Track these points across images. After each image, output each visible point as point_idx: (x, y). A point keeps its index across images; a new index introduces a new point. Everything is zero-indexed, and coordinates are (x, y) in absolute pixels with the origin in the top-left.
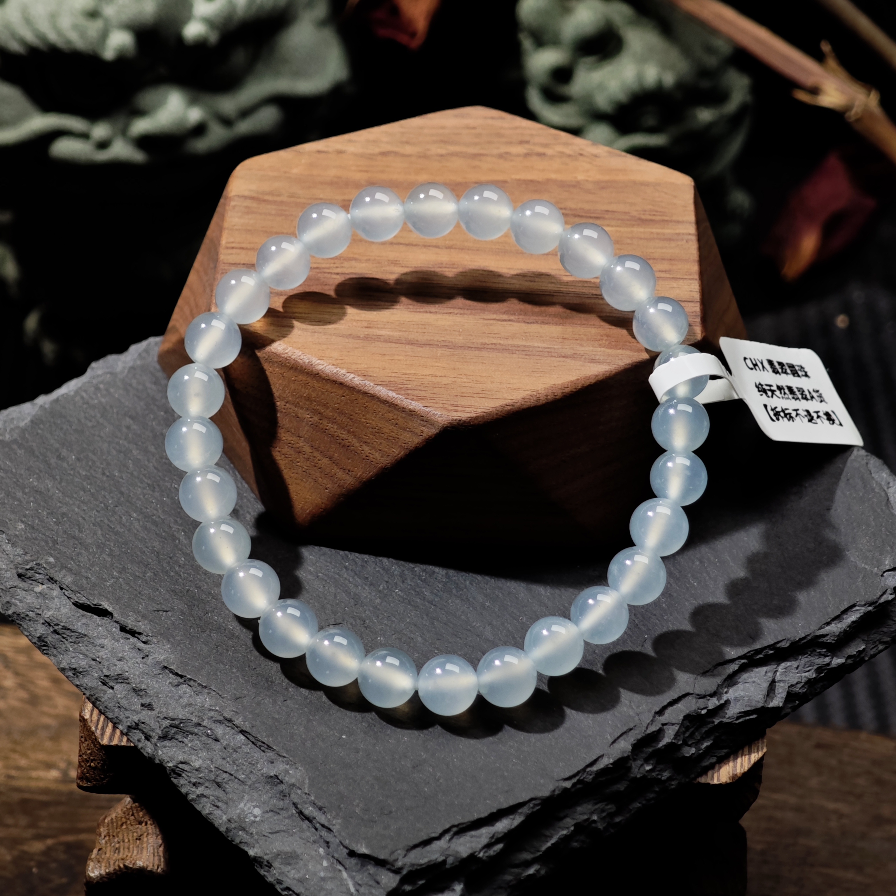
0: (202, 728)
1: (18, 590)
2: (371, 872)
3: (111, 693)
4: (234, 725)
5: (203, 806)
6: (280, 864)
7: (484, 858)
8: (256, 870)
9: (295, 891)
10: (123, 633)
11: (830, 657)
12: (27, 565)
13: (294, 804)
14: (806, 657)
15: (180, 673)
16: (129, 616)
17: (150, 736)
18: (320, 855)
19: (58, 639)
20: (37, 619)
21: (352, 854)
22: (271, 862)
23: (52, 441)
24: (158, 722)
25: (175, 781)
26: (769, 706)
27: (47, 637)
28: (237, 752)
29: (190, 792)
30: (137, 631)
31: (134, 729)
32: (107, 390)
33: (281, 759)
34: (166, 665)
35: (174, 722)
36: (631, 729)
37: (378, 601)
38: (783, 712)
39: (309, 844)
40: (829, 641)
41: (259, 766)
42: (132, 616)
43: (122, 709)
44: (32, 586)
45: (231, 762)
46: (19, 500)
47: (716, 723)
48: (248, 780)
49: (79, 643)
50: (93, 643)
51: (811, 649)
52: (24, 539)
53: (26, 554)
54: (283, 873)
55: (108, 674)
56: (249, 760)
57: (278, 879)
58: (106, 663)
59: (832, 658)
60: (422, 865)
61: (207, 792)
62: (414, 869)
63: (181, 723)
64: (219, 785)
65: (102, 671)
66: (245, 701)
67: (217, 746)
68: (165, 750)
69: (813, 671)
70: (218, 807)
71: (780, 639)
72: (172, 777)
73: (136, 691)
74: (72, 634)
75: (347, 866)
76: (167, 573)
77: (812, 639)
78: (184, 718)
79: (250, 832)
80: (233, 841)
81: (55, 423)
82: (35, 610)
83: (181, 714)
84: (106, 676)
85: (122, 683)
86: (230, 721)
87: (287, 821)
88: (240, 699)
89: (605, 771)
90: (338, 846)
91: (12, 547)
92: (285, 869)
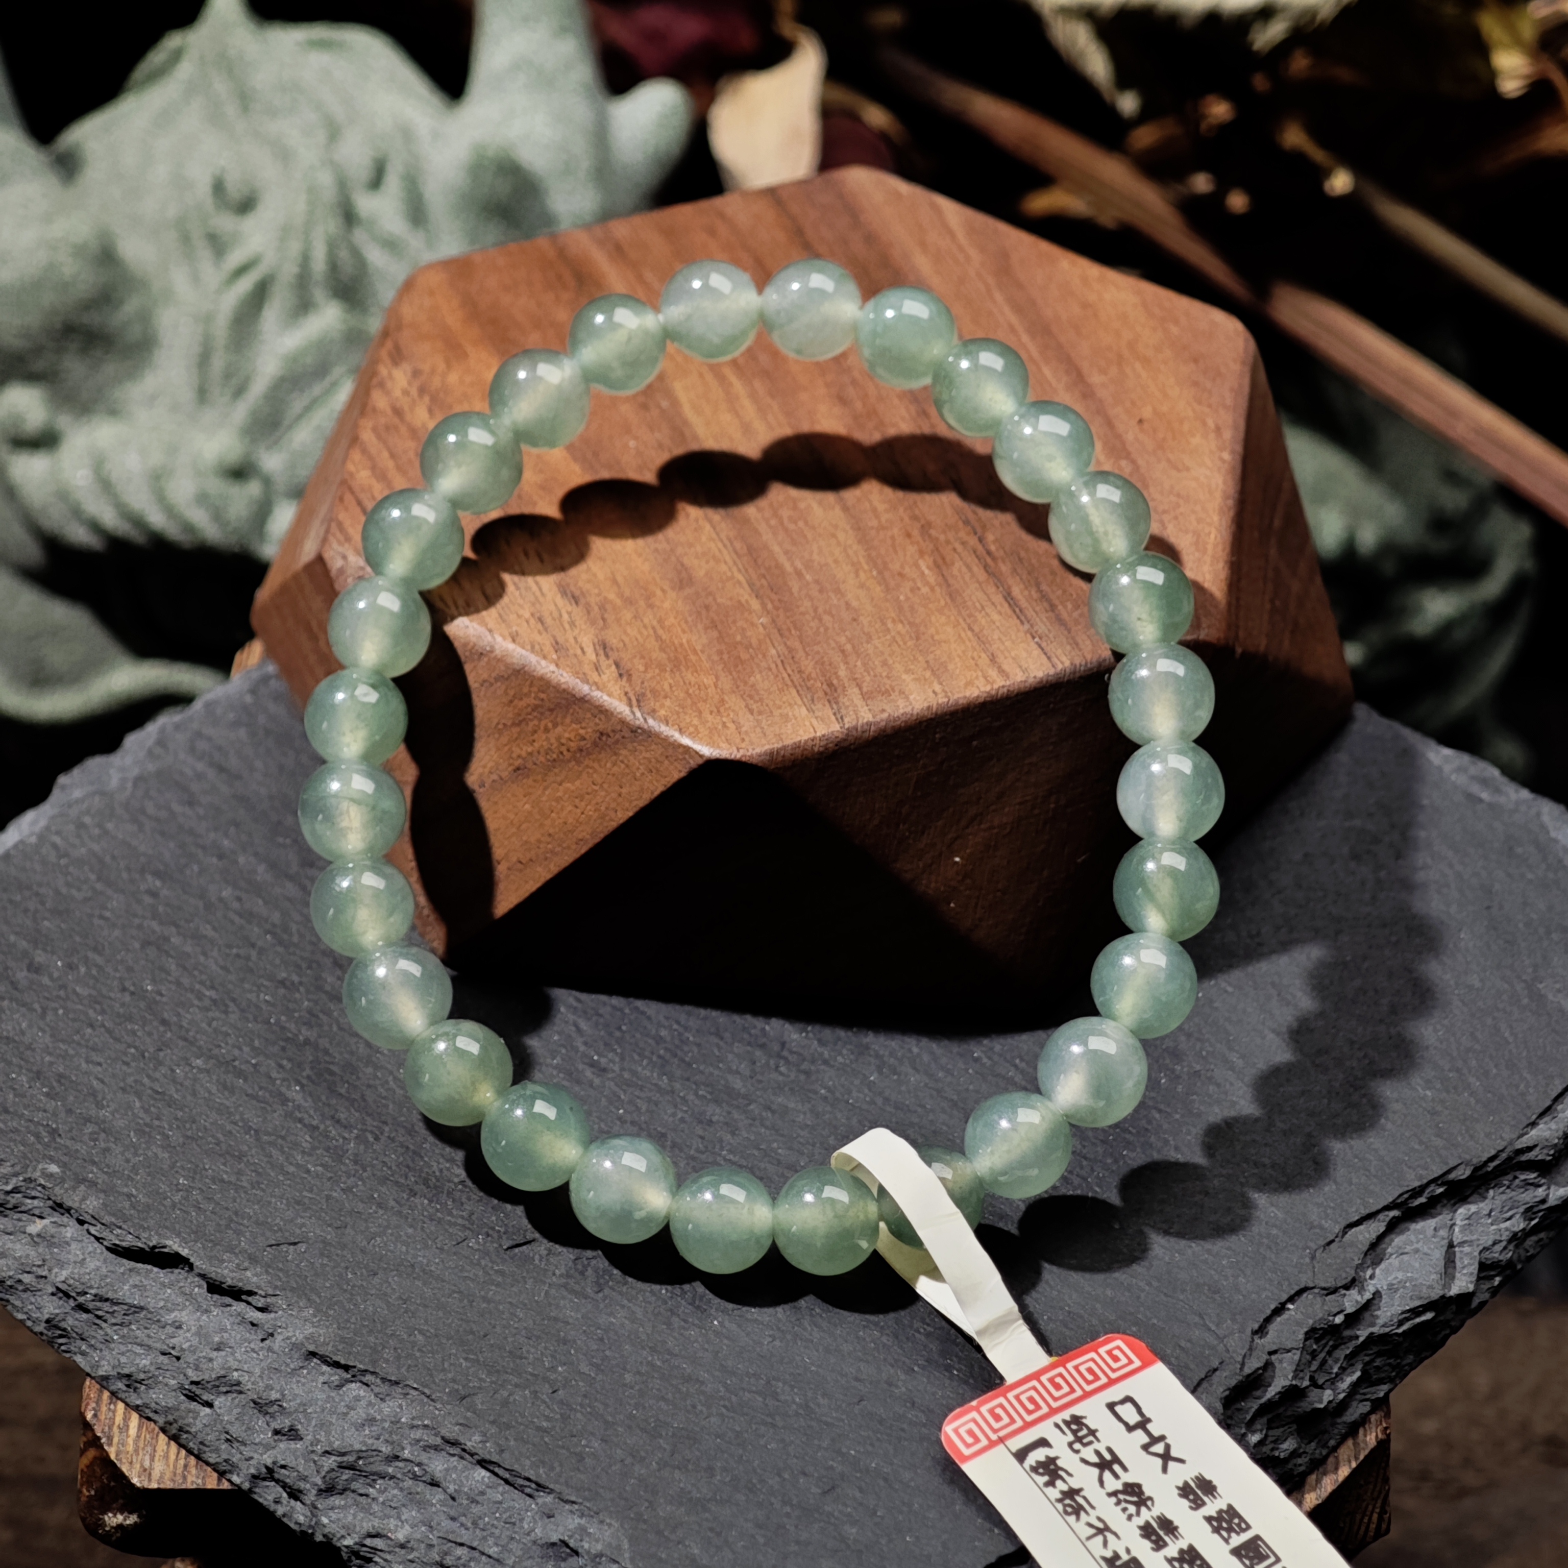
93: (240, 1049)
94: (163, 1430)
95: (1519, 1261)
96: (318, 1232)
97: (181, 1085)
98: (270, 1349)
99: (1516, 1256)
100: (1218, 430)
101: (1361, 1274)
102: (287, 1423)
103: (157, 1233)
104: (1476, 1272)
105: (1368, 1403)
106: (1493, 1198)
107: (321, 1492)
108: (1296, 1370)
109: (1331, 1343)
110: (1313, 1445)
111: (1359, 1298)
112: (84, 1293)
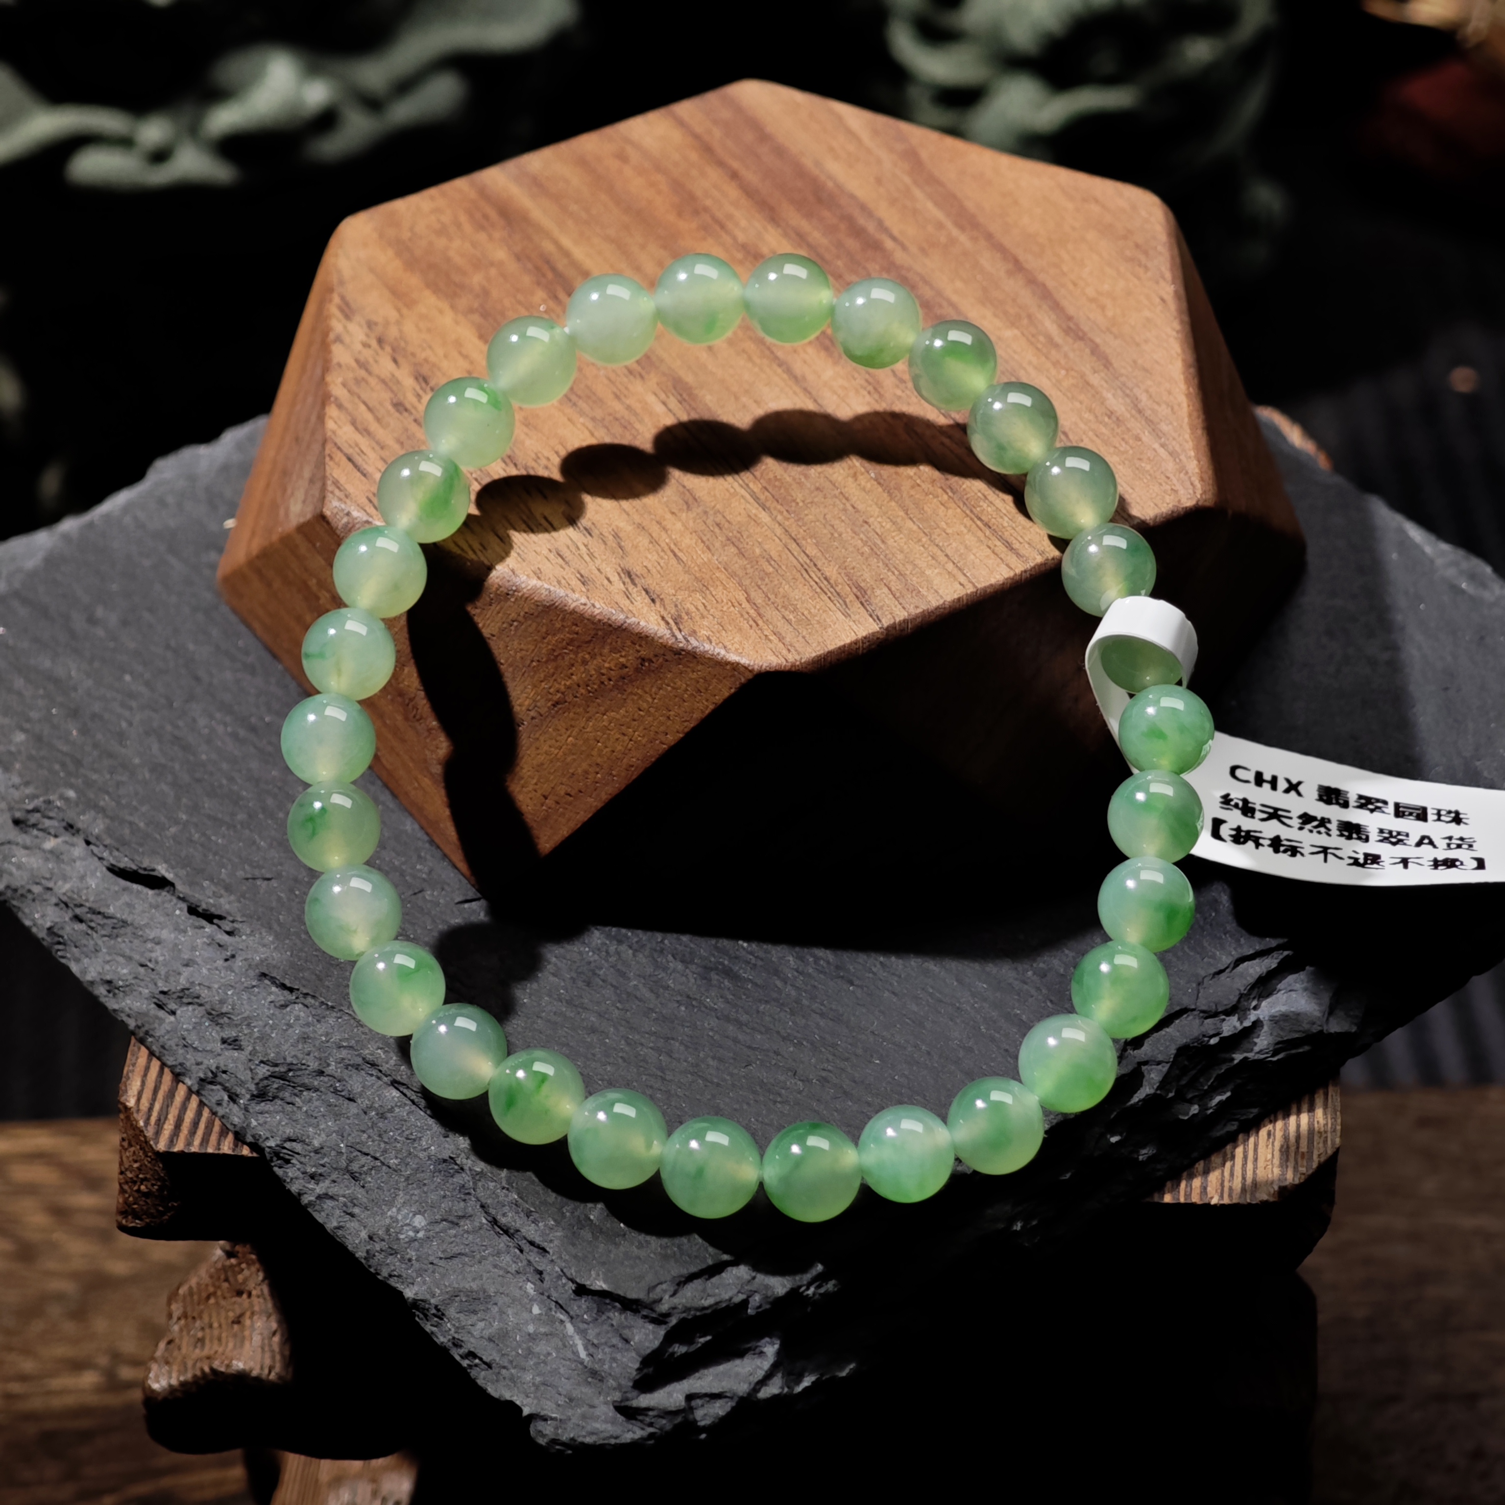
0: (326, 1079)
1: (14, 847)
2: (615, 1322)
3: (171, 1022)
4: (380, 1071)
5: (328, 1214)
6: (458, 1313)
7: (817, 1297)
8: (418, 1323)
9: (484, 1358)
10: (194, 920)
12: (29, 803)
13: (483, 1206)
15: (289, 985)
16: (203, 887)
17: (237, 1096)
18: (528, 1295)
19: (81, 930)
20: (45, 897)
21: (581, 1291)
22: (441, 1307)
23: (80, 593)
25: (279, 1172)
26: (1332, 1031)
27: (62, 928)
28: (386, 1118)
29: (305, 1190)
30: (218, 913)
31: (211, 1083)
32: (179, 505)
34: (264, 970)
38: (1357, 1043)
39: (509, 1275)
41: (423, 1142)
42: (208, 888)
43: (190, 1050)
44: (38, 841)
45: (376, 1137)
46: (18, 693)
47: (1236, 1062)
48: (404, 1167)
49: (117, 936)
50: (141, 936)
52: (25, 758)
53: (27, 784)
54: (463, 1328)
55: (166, 989)
56: (407, 1133)
57: (454, 1338)
58: (163, 971)
60: (704, 1308)
61: (334, 1190)
62: (690, 1317)
63: (290, 1070)
64: (354, 1177)
65: (156, 984)
67: (353, 1109)
68: (261, 1119)
70: (352, 1215)
72: (275, 1166)
73: (215, 1016)
74: (106, 921)
75: (573, 1314)
78: (295, 1062)
79: (408, 1256)
80: (379, 1274)
82: (43, 881)
83: (290, 1053)
84: (163, 993)
85: (189, 1004)
86: (374, 1065)
87: (471, 1237)
90: (559, 1277)
92: (466, 1320)
96: (291, 870)
98: (230, 968)
101: (1245, 1003)
102: (233, 1034)
103: (149, 858)
107: (253, 1097)
108: (1162, 1082)
109: (1204, 1062)
110: (1174, 1154)
112: (81, 905)
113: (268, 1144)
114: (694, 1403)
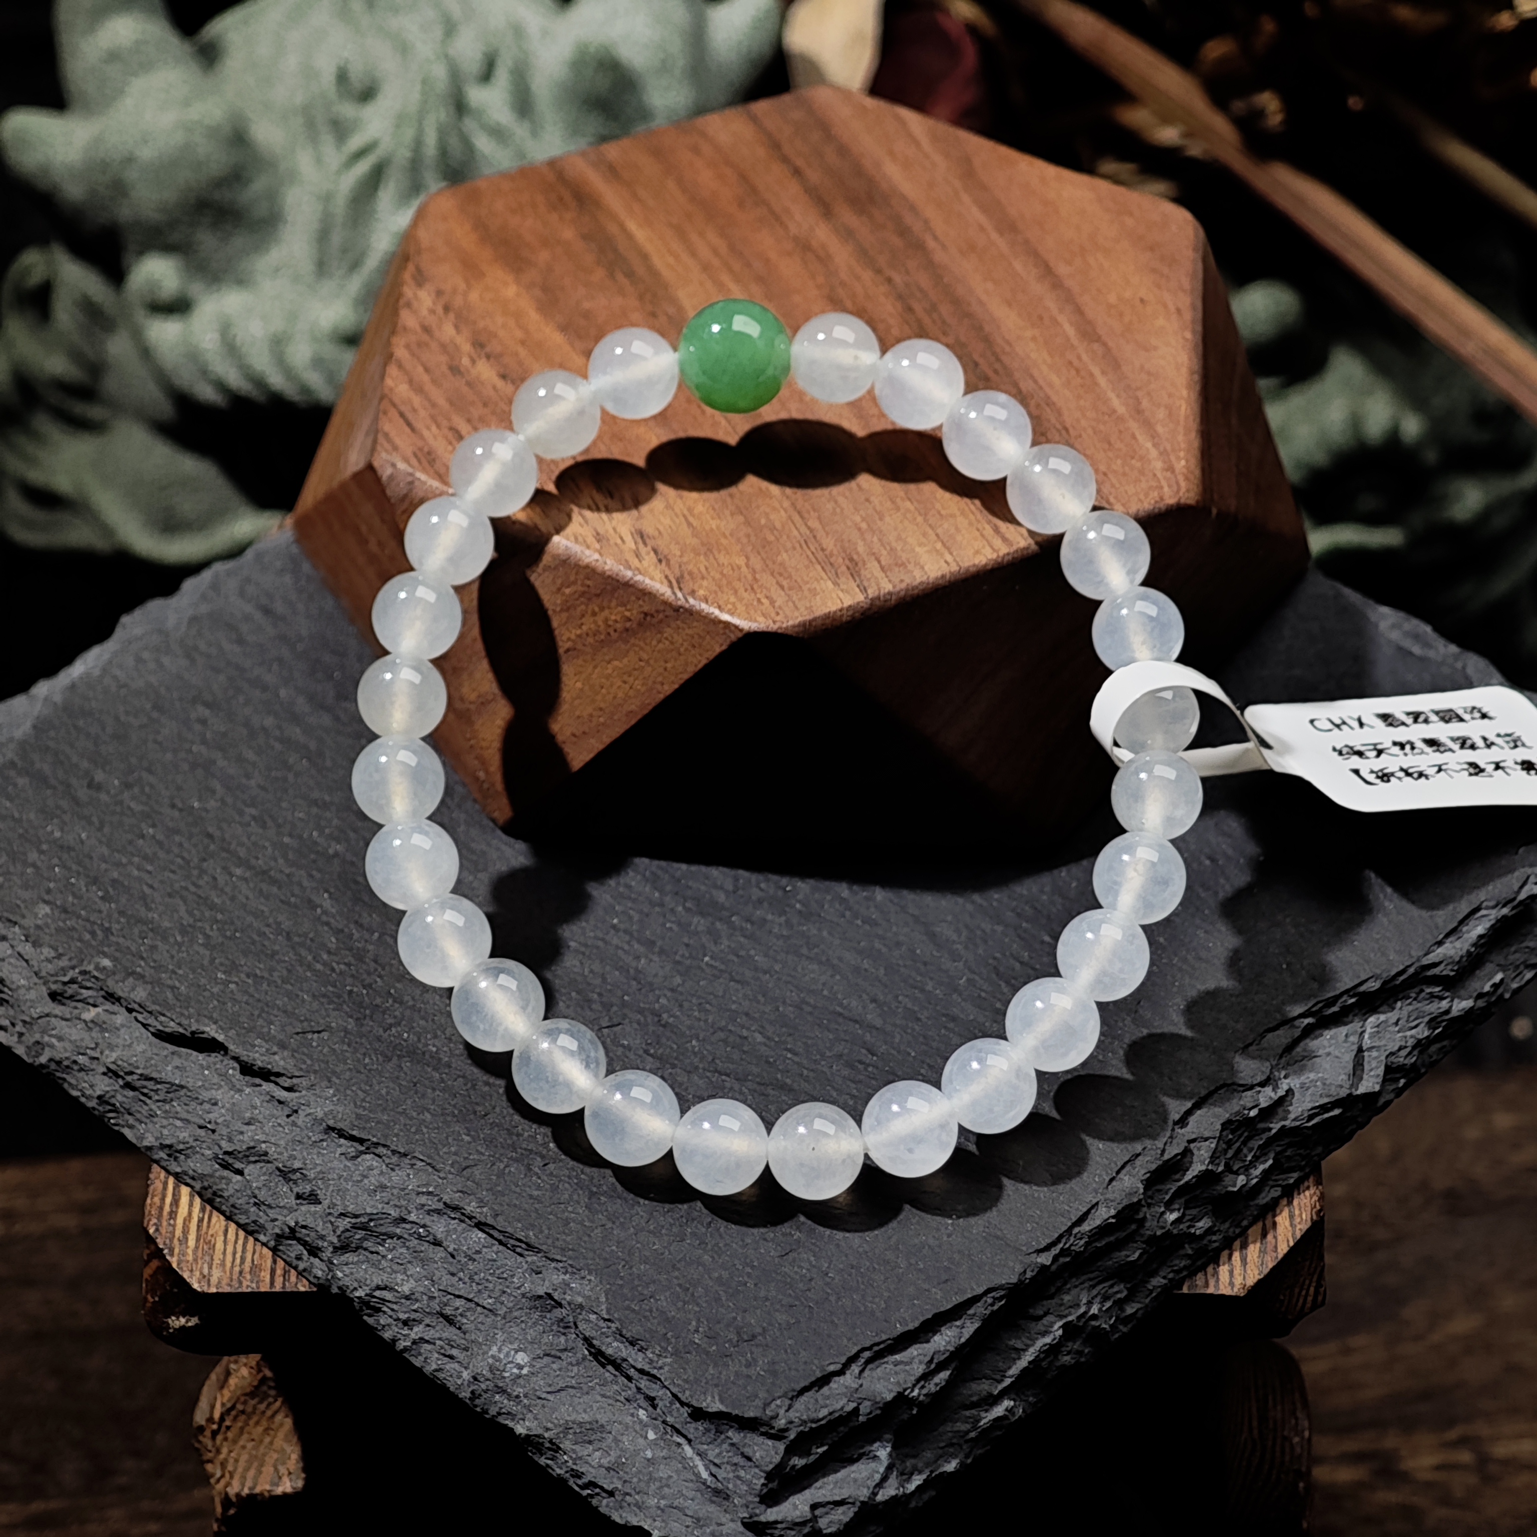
0: (408, 1226)
1: (53, 1020)
2: (735, 1440)
3: (238, 1182)
4: (463, 1214)
5: (426, 1358)
6: (574, 1444)
7: (921, 1398)
8: (531, 1457)
9: (605, 1486)
10: (247, 1078)
11: (1448, 1000)
12: (65, 975)
13: (586, 1339)
14: (1410, 1004)
15: (358, 1136)
16: (254, 1046)
17: (319, 1249)
18: (641, 1421)
19: (133, 1097)
20: (92, 1067)
21: (698, 1414)
22: (556, 1441)
23: (75, 759)
24: (332, 1223)
25: (370, 1321)
26: (1359, 1092)
27: (113, 1097)
29: (399, 1336)
30: (276, 1070)
31: (288, 1238)
32: (158, 661)
33: (553, 1265)
34: (331, 1123)
35: (358, 1220)
36: (1138, 1155)
37: (678, 980)
38: (1382, 1101)
39: (618, 1404)
40: (1444, 973)
41: (515, 1280)
42: (260, 1047)
44: (76, 1011)
45: (467, 1279)
46: (34, 865)
47: (1274, 1131)
48: (499, 1306)
49: (172, 1100)
50: (197, 1098)
51: (1417, 990)
52: (53, 931)
53: (59, 956)
54: (580, 1458)
55: (230, 1150)
56: (498, 1272)
57: (572, 1470)
58: (224, 1131)
59: (1452, 1001)
60: (819, 1420)
61: (429, 1334)
62: (807, 1430)
63: (371, 1220)
64: (450, 1321)
65: (219, 1145)
66: (477, 1172)
67: (440, 1253)
68: (347, 1270)
69: (1422, 1025)
70: (451, 1357)
71: (1363, 978)
72: (365, 1315)
73: (285, 1174)
74: (159, 1086)
75: (690, 1436)
76: (309, 967)
77: (1416, 973)
78: (375, 1212)
79: (515, 1393)
80: (486, 1413)
81: (75, 727)
82: (88, 1051)
83: (370, 1205)
84: (226, 1153)
85: (256, 1162)
86: (456, 1208)
87: (575, 1369)
88: (469, 1170)
89: (1104, 1230)
90: (671, 1403)
91: (34, 946)
92: (584, 1451)
93: (276, 860)
94: (200, 1195)
95: (1423, 1065)
96: (340, 1022)
97: (222, 890)
98: (294, 1124)
99: (1419, 1062)
100: (1178, 311)
101: (1276, 1073)
102: (308, 1188)
103: (197, 1021)
104: (1382, 1074)
105: (1279, 1189)
106: (1401, 1009)
107: (336, 1249)
108: (1211, 1157)
109: (1246, 1134)
110: (1227, 1225)
111: (1272, 1094)
112: (132, 1073)
113: (357, 1294)
114: (818, 1512)
